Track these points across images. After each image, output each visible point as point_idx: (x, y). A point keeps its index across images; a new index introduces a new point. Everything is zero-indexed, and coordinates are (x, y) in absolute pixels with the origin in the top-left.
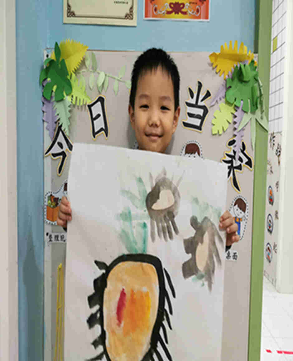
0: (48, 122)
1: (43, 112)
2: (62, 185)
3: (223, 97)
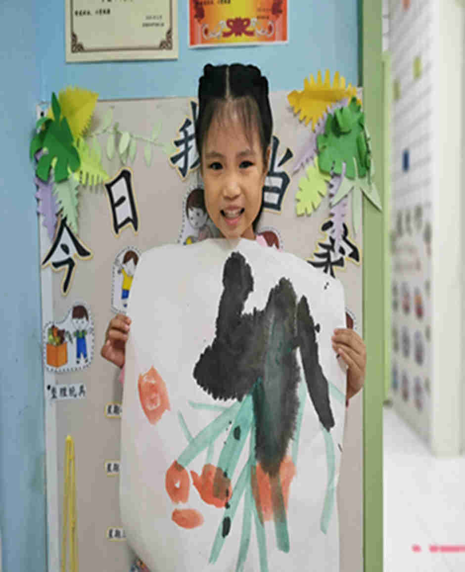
0: (45, 215)
1: (38, 200)
2: (69, 309)
3: (312, 158)
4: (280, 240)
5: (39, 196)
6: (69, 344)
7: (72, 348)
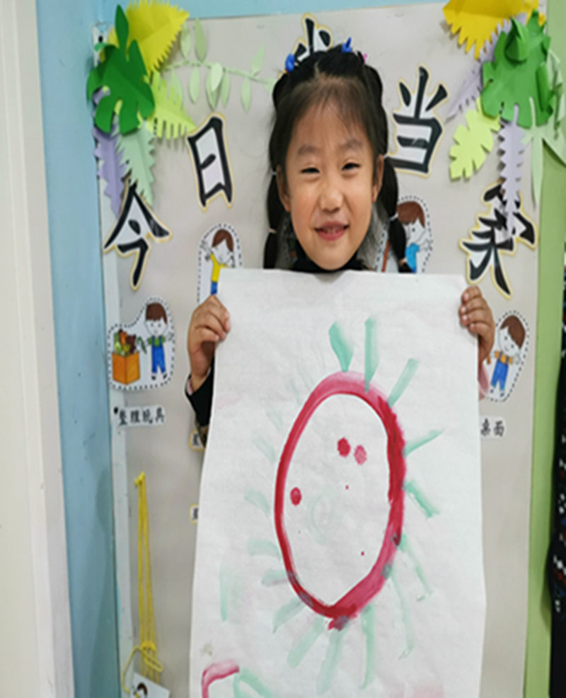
0: (107, 180)
1: (97, 159)
2: (141, 308)
3: (474, 98)
4: (426, 213)
5: (99, 154)
6: (142, 354)
7: (145, 359)
